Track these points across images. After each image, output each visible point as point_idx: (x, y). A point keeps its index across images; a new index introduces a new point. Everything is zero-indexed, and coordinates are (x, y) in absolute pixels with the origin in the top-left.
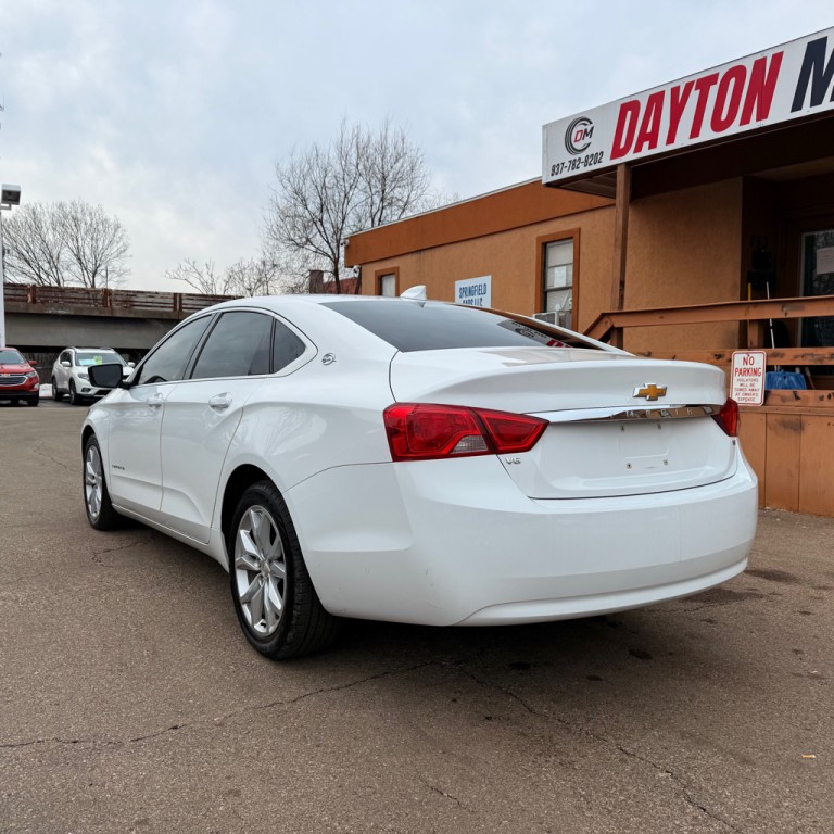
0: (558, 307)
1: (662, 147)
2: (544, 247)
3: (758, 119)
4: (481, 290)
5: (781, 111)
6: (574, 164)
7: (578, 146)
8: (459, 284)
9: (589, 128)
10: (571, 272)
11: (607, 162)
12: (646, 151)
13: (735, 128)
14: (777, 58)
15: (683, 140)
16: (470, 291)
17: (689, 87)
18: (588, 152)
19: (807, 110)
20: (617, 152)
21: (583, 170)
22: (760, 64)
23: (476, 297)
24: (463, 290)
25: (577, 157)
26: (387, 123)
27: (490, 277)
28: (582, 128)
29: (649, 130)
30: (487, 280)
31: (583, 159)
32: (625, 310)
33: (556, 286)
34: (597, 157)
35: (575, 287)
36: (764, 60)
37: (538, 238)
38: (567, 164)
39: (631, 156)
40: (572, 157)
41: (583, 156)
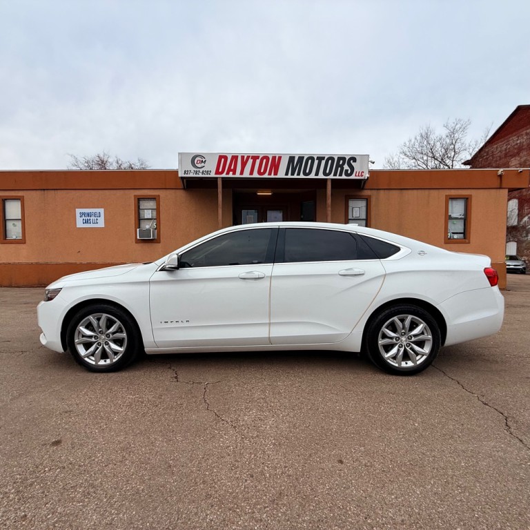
1: (238, 175)
3: (274, 175)
5: (281, 174)
6: (196, 172)
7: (198, 166)
9: (203, 160)
11: (213, 175)
12: (231, 175)
13: (266, 176)
14: (280, 158)
15: (246, 174)
17: (248, 157)
18: (203, 169)
19: (289, 176)
20: (217, 172)
21: (200, 175)
22: (274, 158)
24: (82, 214)
25: (198, 170)
28: (200, 159)
29: (232, 168)
30: (102, 211)
34: (208, 172)
35: (157, 219)
36: (275, 157)
38: (193, 172)
39: (224, 175)
40: (196, 170)
41: (201, 170)
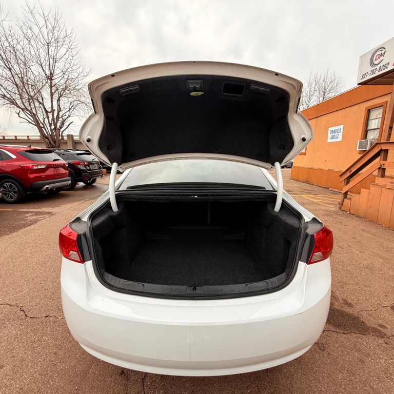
0: (372, 137)
2: (369, 111)
4: (339, 131)
6: (373, 72)
7: (376, 62)
8: (330, 129)
9: (383, 52)
10: (380, 122)
11: (391, 67)
16: (334, 132)
18: (381, 65)
21: (377, 74)
23: (337, 134)
24: (332, 132)
25: (375, 68)
26: (328, 70)
27: (343, 126)
28: (379, 52)
30: (342, 127)
31: (378, 69)
32: (390, 141)
33: (372, 128)
34: (386, 66)
35: (381, 129)
37: (366, 108)
38: (370, 73)
40: (372, 69)
